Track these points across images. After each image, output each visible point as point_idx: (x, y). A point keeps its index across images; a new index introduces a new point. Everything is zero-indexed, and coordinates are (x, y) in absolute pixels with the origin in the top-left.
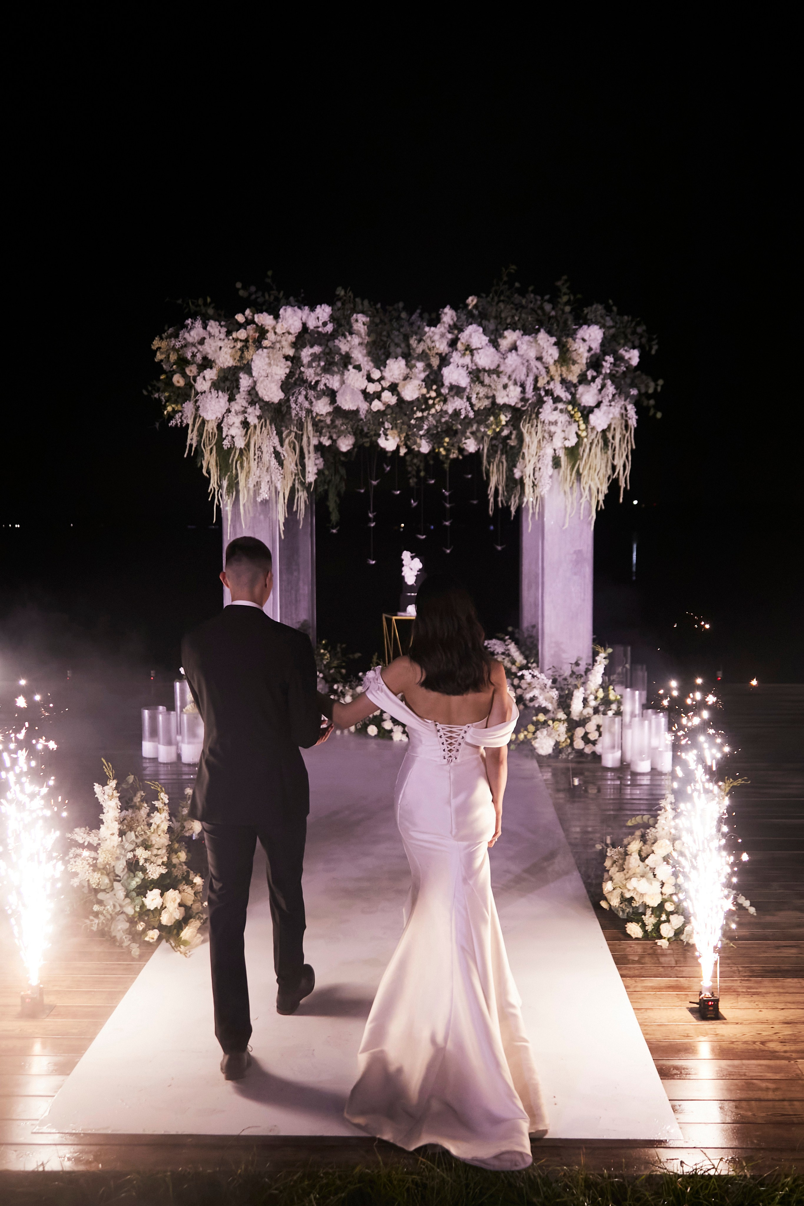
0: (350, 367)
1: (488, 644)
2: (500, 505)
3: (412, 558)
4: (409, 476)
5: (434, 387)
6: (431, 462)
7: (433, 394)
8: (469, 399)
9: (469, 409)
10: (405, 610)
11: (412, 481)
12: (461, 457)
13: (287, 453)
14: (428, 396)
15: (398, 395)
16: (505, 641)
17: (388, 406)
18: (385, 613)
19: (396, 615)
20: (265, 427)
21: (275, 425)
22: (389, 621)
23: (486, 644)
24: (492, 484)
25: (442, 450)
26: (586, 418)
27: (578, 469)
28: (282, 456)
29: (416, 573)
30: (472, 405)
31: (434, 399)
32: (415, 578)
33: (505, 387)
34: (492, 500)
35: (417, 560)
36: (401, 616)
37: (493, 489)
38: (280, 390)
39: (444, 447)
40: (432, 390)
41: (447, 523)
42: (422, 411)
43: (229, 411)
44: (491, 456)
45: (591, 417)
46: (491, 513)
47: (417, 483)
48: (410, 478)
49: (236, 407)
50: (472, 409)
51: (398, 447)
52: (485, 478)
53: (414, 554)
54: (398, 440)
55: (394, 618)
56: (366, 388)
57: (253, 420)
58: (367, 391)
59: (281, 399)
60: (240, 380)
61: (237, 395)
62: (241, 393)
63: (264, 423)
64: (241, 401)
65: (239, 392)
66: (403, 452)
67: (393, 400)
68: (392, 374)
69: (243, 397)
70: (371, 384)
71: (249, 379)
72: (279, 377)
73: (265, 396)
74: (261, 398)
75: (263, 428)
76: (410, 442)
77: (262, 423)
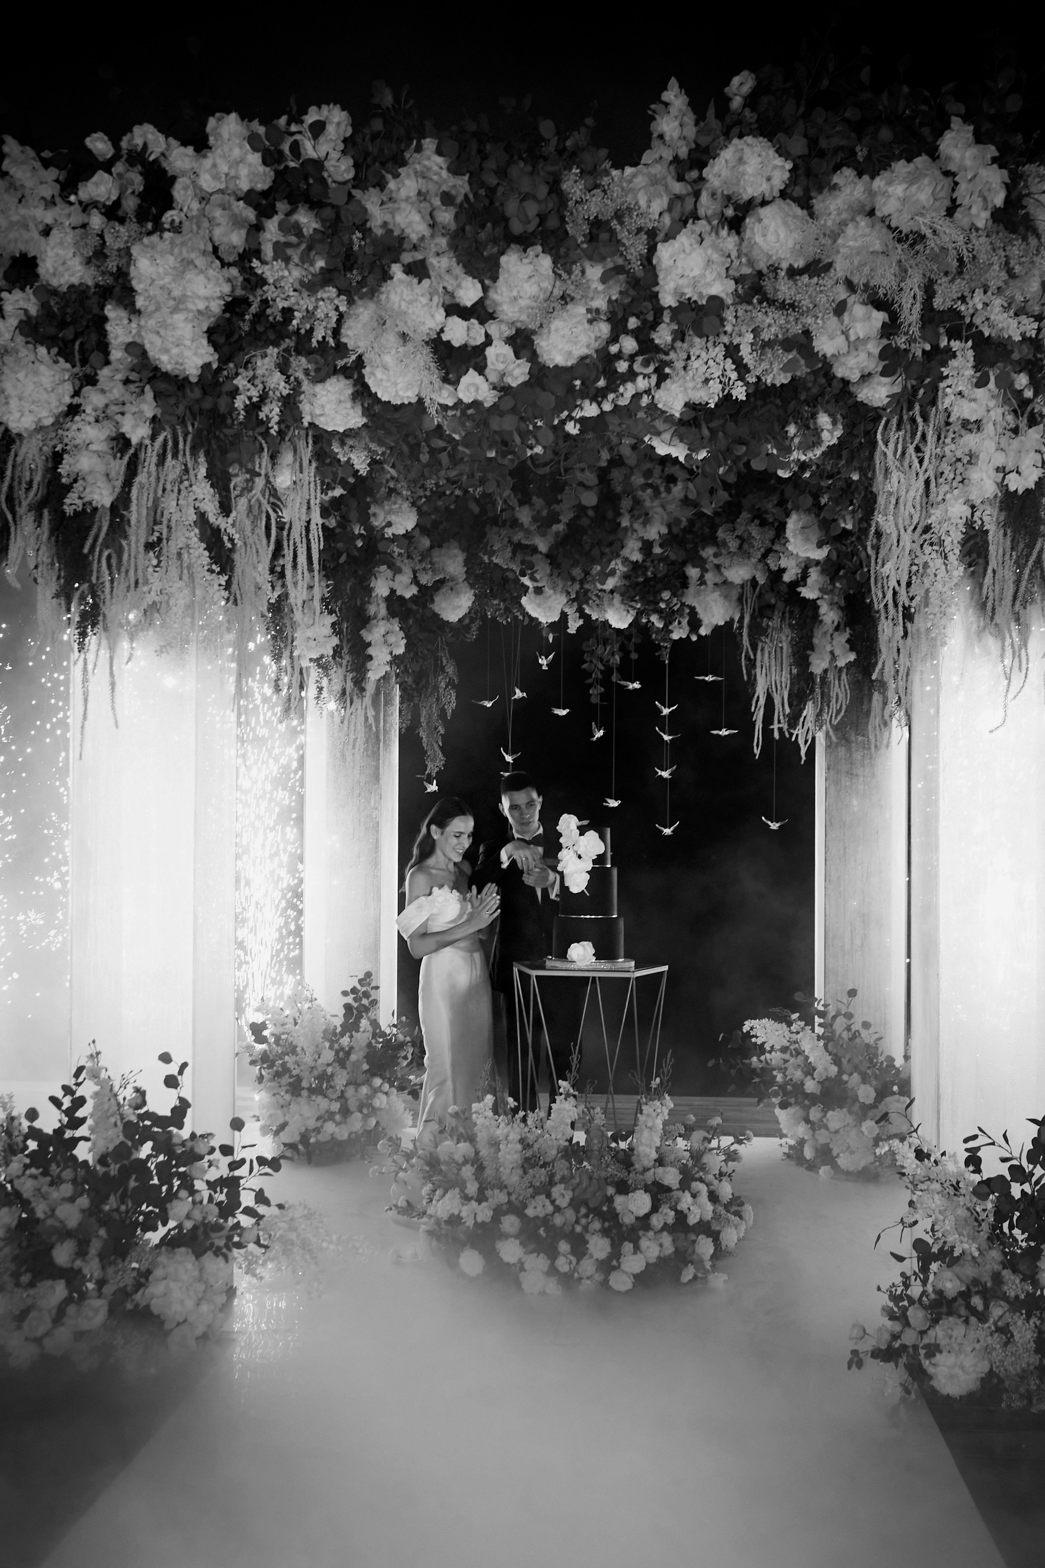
0: (396, 270)
1: (752, 1029)
2: (776, 735)
3: (582, 831)
4: (589, 681)
5: (633, 323)
6: (634, 656)
7: (629, 344)
8: (732, 351)
9: (734, 376)
10: (562, 955)
11: (595, 692)
12: (694, 638)
13: (241, 531)
14: (614, 349)
15: (533, 357)
16: (789, 1024)
17: (503, 390)
18: (517, 962)
19: (543, 967)
20: (175, 456)
21: (207, 454)
22: (525, 978)
23: (745, 1029)
24: (760, 691)
25: (654, 618)
28: (225, 538)
29: (590, 866)
30: (742, 369)
31: (632, 358)
32: (588, 877)
33: (840, 309)
34: (759, 725)
35: (592, 835)
36: (554, 968)
37: (762, 702)
38: (205, 342)
39: (660, 612)
40: (627, 332)
41: (665, 774)
42: (598, 397)
43: (73, 410)
44: (757, 632)
46: (757, 751)
47: (602, 695)
48: (591, 686)
49: (93, 399)
50: (741, 378)
51: (564, 616)
52: (745, 678)
53: (585, 822)
54: (563, 599)
55: (535, 973)
56: (442, 330)
57: (138, 432)
58: (445, 337)
59: (206, 367)
60: (108, 327)
61: (101, 369)
62: (115, 365)
63: (170, 444)
64: (112, 385)
65: (107, 363)
66: (573, 626)
67: (517, 372)
68: (515, 299)
69: (119, 376)
70: (455, 320)
71: (130, 320)
72: (201, 306)
73: (166, 362)
74: (156, 369)
75: (169, 456)
76: (588, 604)
77: (165, 441)
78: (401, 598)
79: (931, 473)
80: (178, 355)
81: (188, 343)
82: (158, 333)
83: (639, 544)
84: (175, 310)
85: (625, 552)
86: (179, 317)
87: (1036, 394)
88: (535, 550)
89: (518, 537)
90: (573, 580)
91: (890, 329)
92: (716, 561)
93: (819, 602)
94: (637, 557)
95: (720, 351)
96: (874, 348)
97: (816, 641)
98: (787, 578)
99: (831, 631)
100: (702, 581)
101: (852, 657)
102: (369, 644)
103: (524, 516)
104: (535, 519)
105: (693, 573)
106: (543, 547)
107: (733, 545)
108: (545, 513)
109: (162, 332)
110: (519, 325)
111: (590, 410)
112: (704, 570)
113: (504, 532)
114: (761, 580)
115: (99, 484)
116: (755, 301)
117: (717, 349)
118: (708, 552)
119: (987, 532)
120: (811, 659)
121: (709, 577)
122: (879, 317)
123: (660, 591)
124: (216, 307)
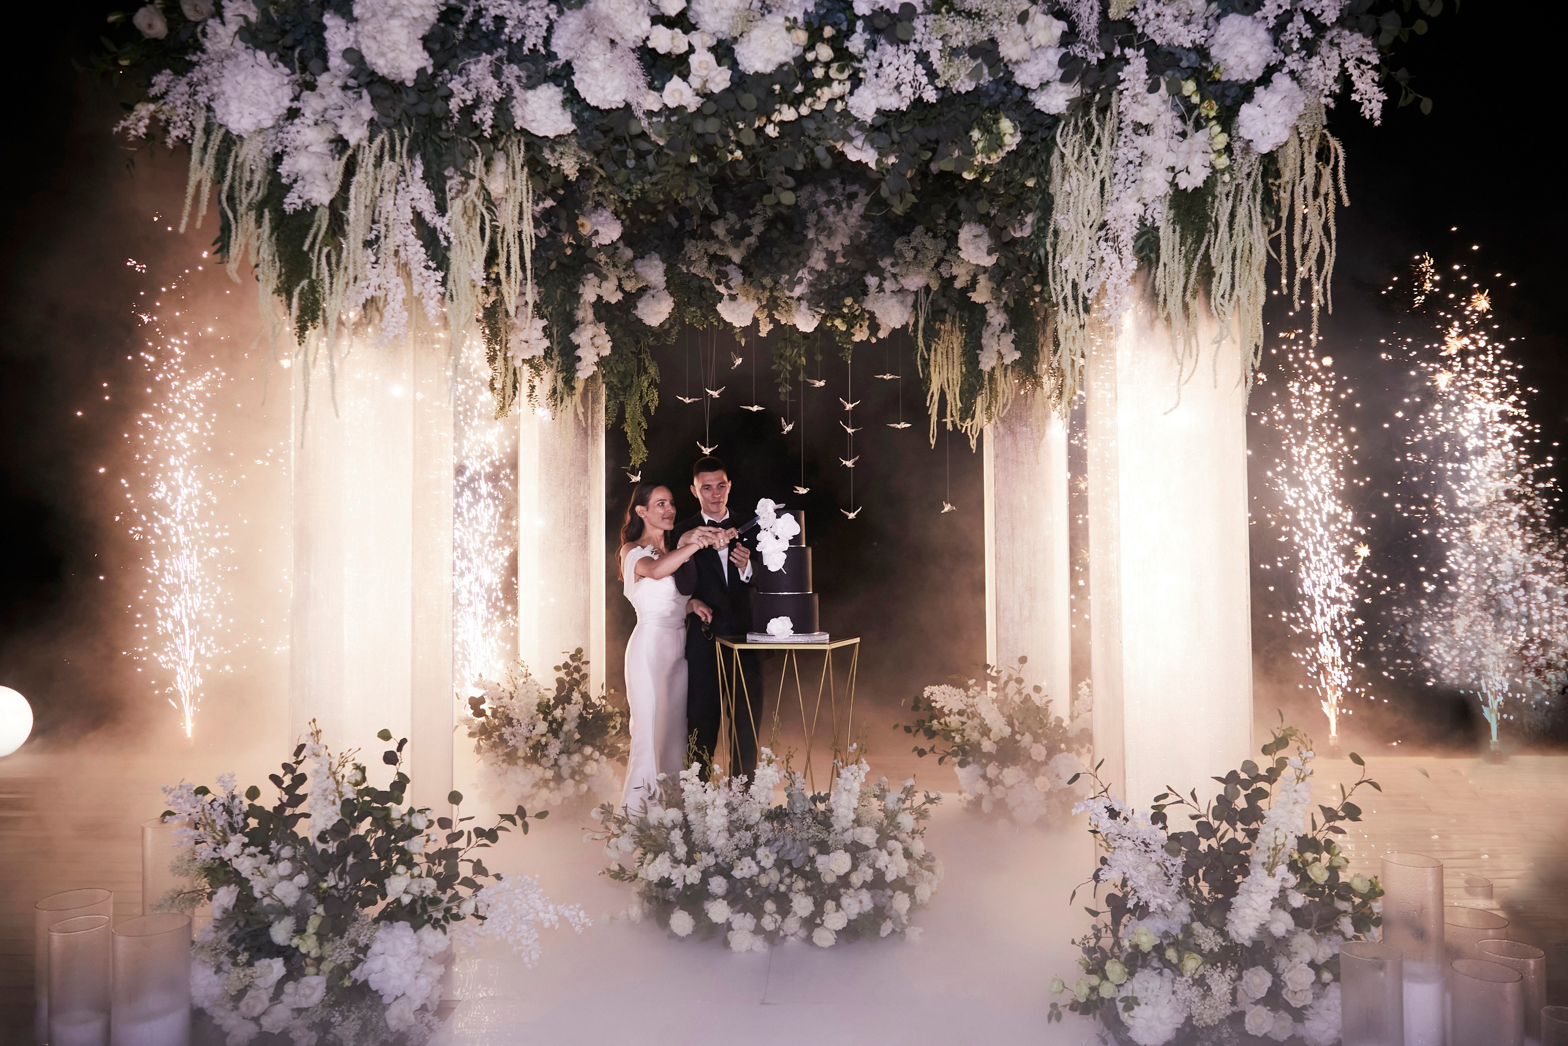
1: (932, 694)
2: (949, 427)
3: (779, 513)
4: (779, 380)
5: (828, 32)
6: (819, 358)
7: (824, 52)
8: (922, 58)
9: (924, 80)
10: (763, 630)
11: (785, 389)
12: (874, 340)
13: (457, 231)
14: (810, 56)
15: (734, 65)
16: (966, 689)
17: (706, 96)
18: (721, 636)
19: (744, 641)
20: (392, 157)
21: (423, 157)
22: (728, 652)
23: (926, 694)
24: (935, 388)
25: (838, 322)
26: (1227, 121)
28: (441, 237)
29: (786, 546)
30: (932, 74)
31: (827, 65)
32: (785, 556)
33: (1023, 18)
34: (934, 418)
35: (788, 518)
36: (755, 642)
37: (936, 398)
38: (420, 48)
39: (843, 316)
40: (823, 40)
41: (849, 464)
42: (796, 101)
43: (293, 114)
44: (931, 334)
45: (1243, 112)
46: (933, 442)
47: (790, 394)
48: (779, 385)
49: (311, 104)
50: (931, 82)
51: (756, 321)
53: (782, 506)
54: (755, 305)
55: (737, 647)
56: (648, 38)
57: (355, 134)
58: (651, 44)
59: (421, 71)
60: (327, 35)
61: (319, 75)
62: (333, 71)
63: (387, 146)
64: (330, 90)
65: (326, 69)
66: (765, 329)
67: (718, 79)
68: (717, 10)
69: (338, 82)
70: (661, 29)
71: (348, 28)
72: (416, 13)
73: (382, 66)
74: (373, 73)
75: (387, 158)
76: (777, 310)
77: (383, 143)
78: (608, 303)
79: (1105, 174)
80: (394, 59)
81: (404, 48)
82: (375, 38)
83: (824, 255)
84: (391, 16)
85: (811, 263)
86: (395, 23)
87: (1202, 101)
88: (729, 261)
89: (714, 248)
90: (764, 288)
91: (1069, 38)
92: (893, 270)
93: (986, 306)
94: (821, 266)
95: (911, 57)
96: (1054, 56)
97: (984, 341)
98: (958, 285)
99: (998, 333)
100: (880, 289)
101: (1017, 355)
102: (578, 346)
103: (720, 229)
104: (729, 231)
105: (872, 281)
106: (736, 256)
107: (909, 255)
108: (738, 227)
109: (379, 37)
110: (720, 36)
111: (788, 114)
112: (883, 279)
113: (700, 244)
114: (935, 286)
115: (318, 182)
116: (943, 10)
117: (908, 55)
118: (886, 263)
119: (1159, 228)
120: (980, 358)
121: (888, 285)
122: (1059, 27)
123: (843, 298)
124: (432, 16)
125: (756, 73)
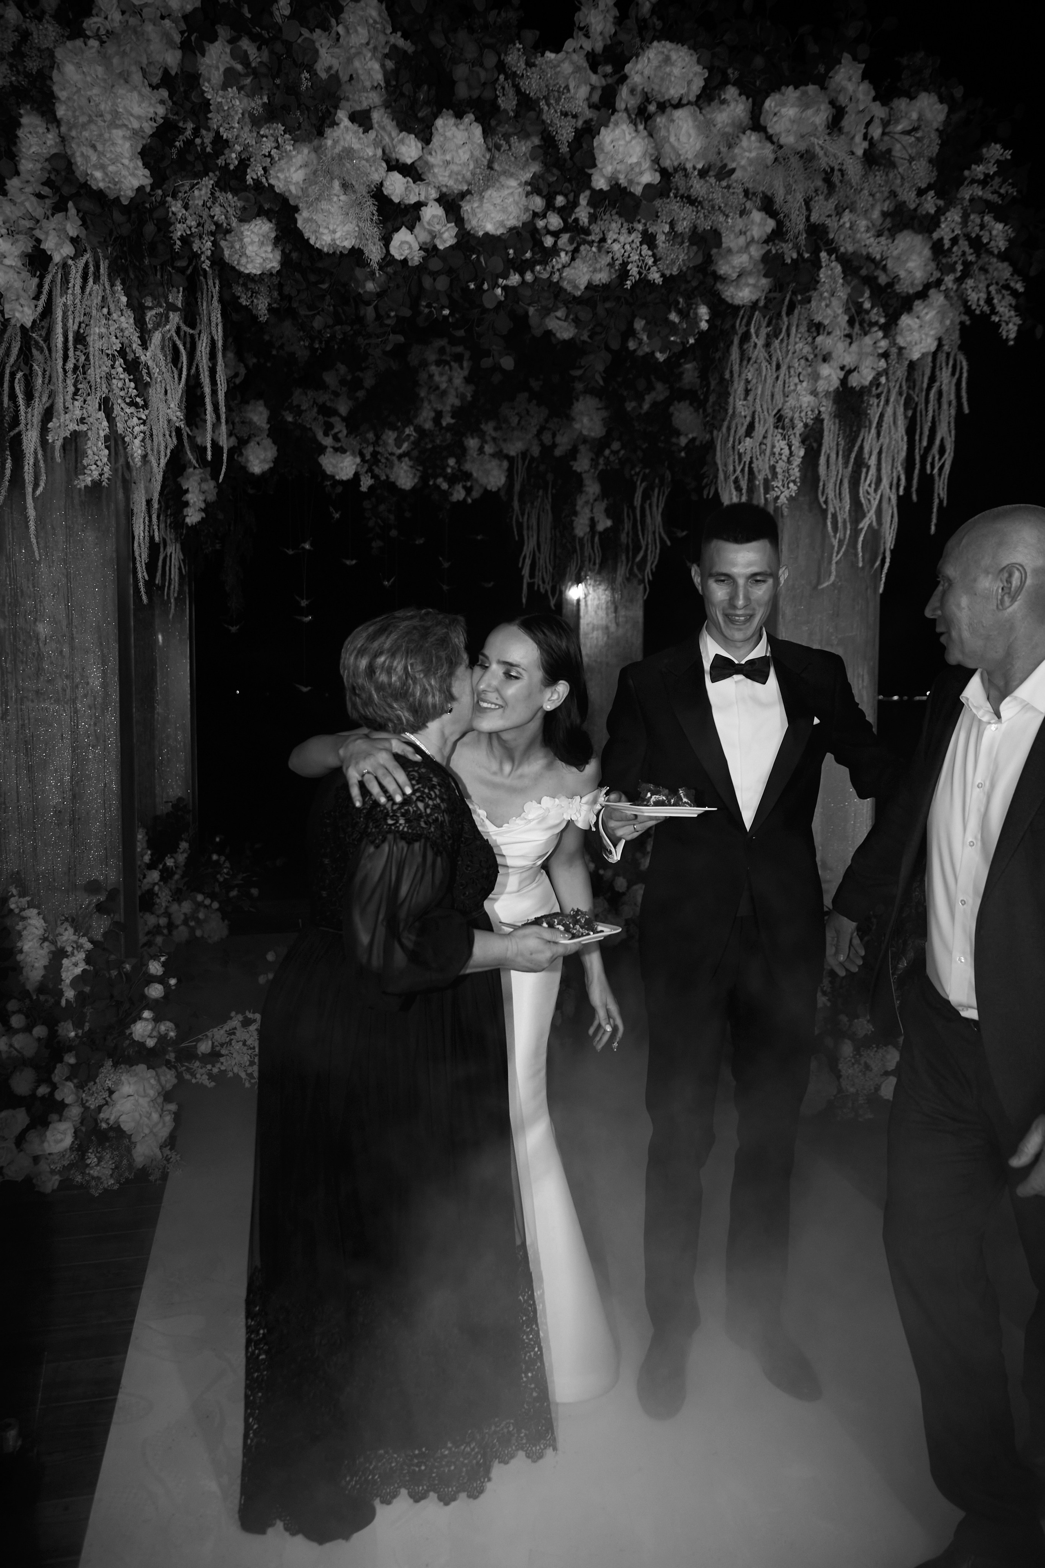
0: (342, 116)
5: (560, 200)
6: (408, 515)
7: (555, 221)
9: (651, 261)
11: (376, 546)
12: (469, 500)
13: (158, 367)
14: (541, 224)
15: (461, 222)
17: (431, 251)
20: (97, 280)
24: (527, 551)
25: (439, 481)
26: (889, 328)
27: (861, 448)
28: (144, 371)
31: (556, 234)
33: (743, 212)
34: (526, 579)
37: (528, 561)
38: (140, 162)
39: (446, 476)
40: (555, 209)
42: (522, 268)
44: (527, 498)
45: (906, 320)
46: (524, 600)
51: (357, 475)
52: (517, 538)
54: (358, 460)
56: (383, 184)
57: (60, 251)
58: (386, 191)
59: (141, 189)
60: (20, 133)
61: (10, 178)
62: (24, 176)
63: (92, 269)
64: (23, 198)
65: (17, 173)
66: (366, 483)
67: (446, 235)
68: (448, 163)
69: (29, 189)
70: (396, 176)
71: (48, 130)
72: (136, 125)
73: (98, 179)
74: (86, 185)
75: (91, 281)
76: (378, 466)
77: (87, 265)
80: (116, 173)
81: (126, 162)
82: (94, 147)
83: (432, 414)
84: (113, 125)
85: (419, 420)
86: (118, 134)
87: (872, 307)
88: (335, 413)
89: (324, 398)
90: (366, 441)
91: (778, 234)
92: (494, 434)
93: (584, 476)
94: (428, 425)
95: (636, 237)
96: (756, 252)
97: (578, 508)
98: (558, 452)
99: (591, 501)
100: (481, 450)
101: (609, 523)
102: (187, 491)
103: (330, 378)
104: (343, 382)
105: (472, 443)
106: (343, 410)
107: (515, 420)
108: (349, 378)
109: (100, 147)
110: (444, 190)
111: (514, 279)
112: (484, 442)
113: (310, 393)
114: (536, 451)
115: (22, 301)
116: (672, 195)
117: (633, 236)
118: (488, 428)
119: (823, 420)
120: (575, 524)
121: (489, 449)
122: (771, 224)
123: (447, 458)
124: (149, 128)
125: (487, 234)
